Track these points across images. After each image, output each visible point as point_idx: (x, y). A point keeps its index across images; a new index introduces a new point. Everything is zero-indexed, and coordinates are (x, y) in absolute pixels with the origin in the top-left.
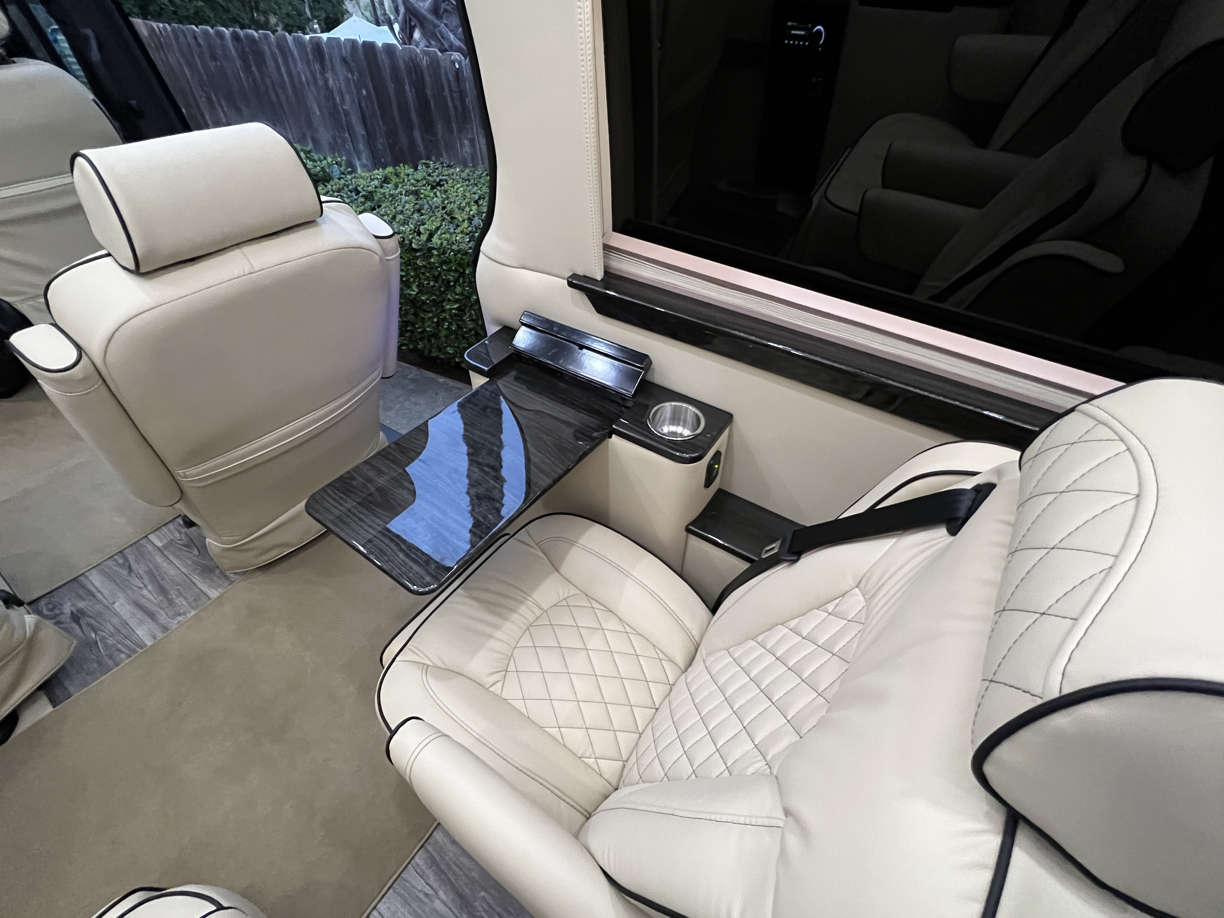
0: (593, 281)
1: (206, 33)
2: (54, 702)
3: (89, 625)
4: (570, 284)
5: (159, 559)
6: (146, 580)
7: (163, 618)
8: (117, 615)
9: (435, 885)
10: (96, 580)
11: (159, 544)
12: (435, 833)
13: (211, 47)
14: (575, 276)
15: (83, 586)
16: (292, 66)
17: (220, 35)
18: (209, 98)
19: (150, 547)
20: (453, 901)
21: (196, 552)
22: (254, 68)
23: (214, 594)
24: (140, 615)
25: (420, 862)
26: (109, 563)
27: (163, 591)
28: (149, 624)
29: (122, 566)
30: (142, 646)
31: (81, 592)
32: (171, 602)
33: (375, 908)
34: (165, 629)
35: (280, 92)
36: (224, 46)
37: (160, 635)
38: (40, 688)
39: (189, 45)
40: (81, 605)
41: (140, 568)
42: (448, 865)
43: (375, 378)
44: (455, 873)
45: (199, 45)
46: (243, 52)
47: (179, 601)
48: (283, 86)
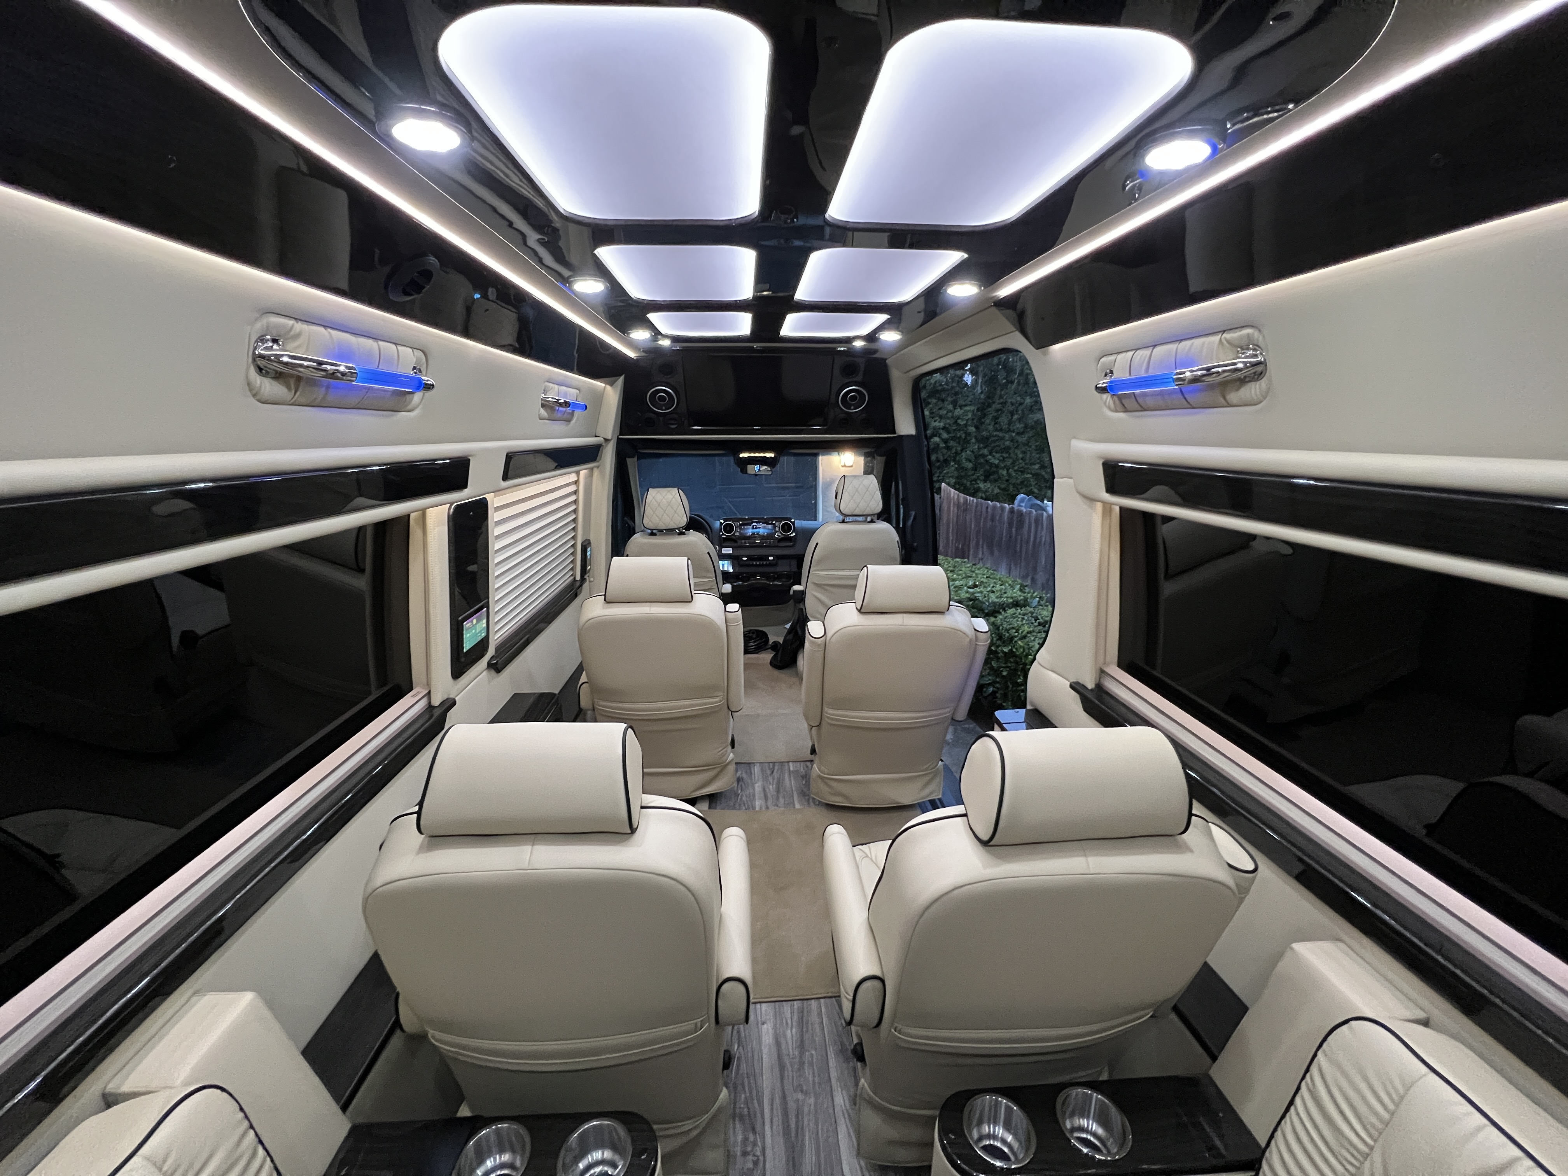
0: (1086, 688)
1: (994, 507)
2: (710, 808)
3: (741, 786)
4: (1072, 687)
5: (786, 776)
6: (775, 781)
7: (769, 803)
8: (754, 789)
9: (794, 1023)
10: (757, 769)
11: (792, 769)
12: (813, 1001)
13: (993, 515)
14: (1078, 683)
15: (750, 769)
16: (1039, 532)
17: (1003, 509)
18: (977, 543)
19: (787, 767)
20: (796, 1041)
21: (804, 782)
22: (1014, 530)
23: (797, 806)
24: (762, 795)
25: (796, 1007)
26: (767, 765)
27: (778, 791)
28: (763, 803)
29: (770, 769)
30: (754, 808)
31: (748, 771)
32: (778, 798)
33: (760, 1002)
34: (767, 808)
35: (1024, 545)
36: (1001, 516)
37: (764, 808)
38: (708, 795)
39: (981, 512)
40: (744, 776)
41: (776, 775)
42: (807, 1023)
43: (947, 712)
44: (807, 1028)
45: (987, 512)
46: (1012, 519)
47: (782, 800)
48: (1028, 542)
